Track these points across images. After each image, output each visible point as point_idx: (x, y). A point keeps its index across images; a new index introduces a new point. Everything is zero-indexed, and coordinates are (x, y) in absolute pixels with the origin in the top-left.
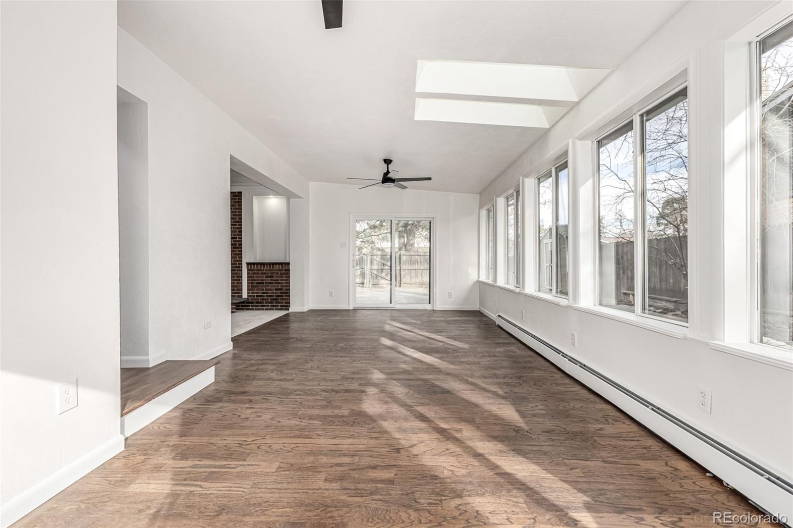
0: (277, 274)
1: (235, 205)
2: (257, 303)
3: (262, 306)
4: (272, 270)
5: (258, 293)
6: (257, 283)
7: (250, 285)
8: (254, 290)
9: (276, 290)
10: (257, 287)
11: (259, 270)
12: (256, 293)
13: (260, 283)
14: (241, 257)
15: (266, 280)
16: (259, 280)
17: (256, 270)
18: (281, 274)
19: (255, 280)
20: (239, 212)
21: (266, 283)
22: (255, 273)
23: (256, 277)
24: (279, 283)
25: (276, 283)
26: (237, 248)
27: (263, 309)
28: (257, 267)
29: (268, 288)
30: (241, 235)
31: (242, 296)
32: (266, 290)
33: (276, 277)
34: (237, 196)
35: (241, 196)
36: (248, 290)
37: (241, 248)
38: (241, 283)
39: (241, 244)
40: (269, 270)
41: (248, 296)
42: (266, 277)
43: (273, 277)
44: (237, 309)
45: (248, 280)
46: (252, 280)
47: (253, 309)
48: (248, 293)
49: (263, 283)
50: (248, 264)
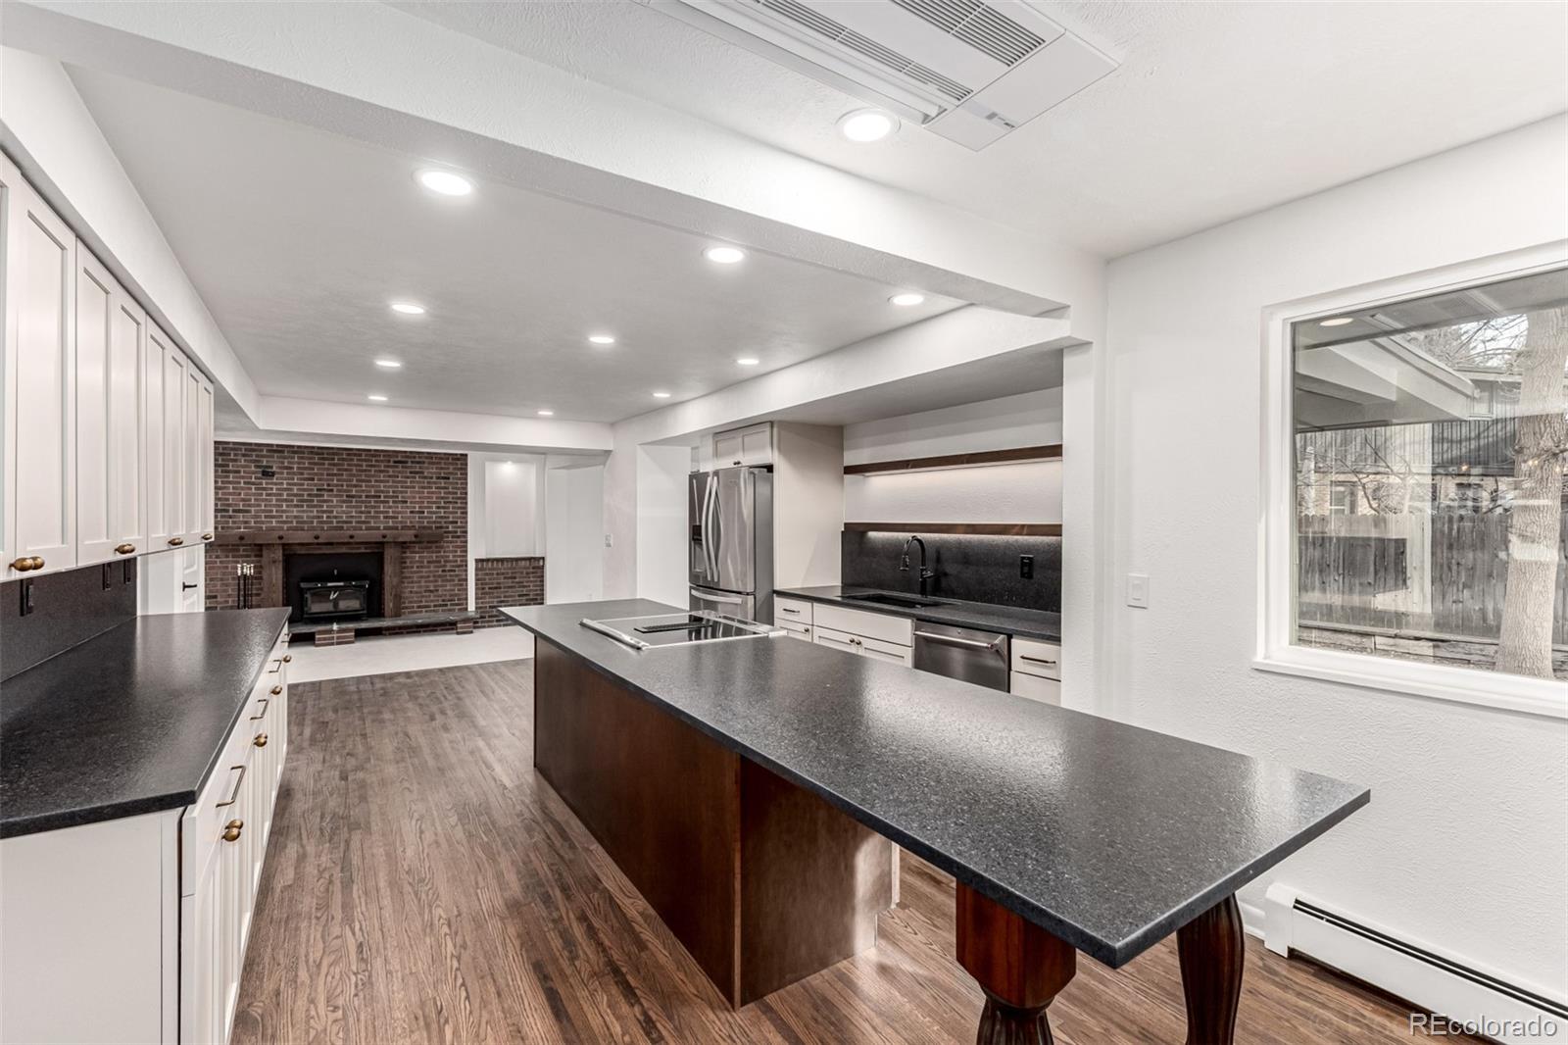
0: (522, 573)
1: (457, 474)
2: (490, 617)
3: (497, 621)
4: (514, 568)
5: (493, 602)
6: (490, 588)
7: (480, 592)
8: (485, 598)
9: (520, 596)
10: (490, 593)
11: (494, 569)
12: (489, 602)
13: (496, 588)
14: (466, 551)
15: (503, 583)
16: (492, 584)
17: (489, 569)
18: (527, 573)
19: (486, 584)
20: (462, 483)
21: (505, 588)
22: (487, 574)
23: (490, 579)
24: (524, 587)
25: (519, 587)
26: (458, 537)
27: (500, 626)
28: (492, 565)
29: (507, 594)
30: (466, 518)
31: (466, 609)
32: (505, 597)
33: (520, 577)
34: (458, 459)
35: (466, 460)
36: (476, 599)
37: (466, 537)
38: (466, 590)
39: (466, 532)
40: (510, 569)
41: (476, 608)
42: (505, 578)
43: (515, 578)
44: (475, 628)
45: (476, 584)
46: (482, 584)
47: (484, 627)
48: (476, 603)
49: (500, 588)
50: (477, 561)
